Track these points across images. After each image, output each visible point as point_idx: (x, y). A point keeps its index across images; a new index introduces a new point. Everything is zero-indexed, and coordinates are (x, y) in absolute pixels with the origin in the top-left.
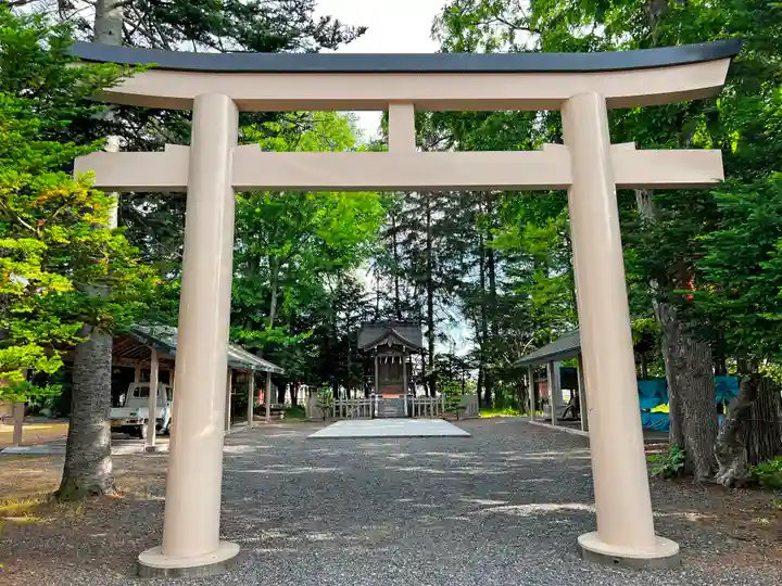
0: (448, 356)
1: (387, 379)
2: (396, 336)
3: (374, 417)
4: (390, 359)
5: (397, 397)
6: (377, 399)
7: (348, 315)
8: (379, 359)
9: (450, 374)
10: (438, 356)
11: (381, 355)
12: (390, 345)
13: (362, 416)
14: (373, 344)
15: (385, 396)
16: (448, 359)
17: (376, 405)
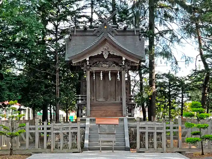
0: (168, 76)
1: (101, 99)
2: (115, 46)
3: (83, 148)
4: (105, 74)
5: (116, 121)
6: (88, 123)
7: (56, 27)
8: (91, 74)
9: (169, 96)
10: (158, 76)
11: (94, 69)
12: (106, 57)
13: (66, 147)
14: (84, 54)
15: (99, 121)
16: (167, 80)
17: (87, 132)
